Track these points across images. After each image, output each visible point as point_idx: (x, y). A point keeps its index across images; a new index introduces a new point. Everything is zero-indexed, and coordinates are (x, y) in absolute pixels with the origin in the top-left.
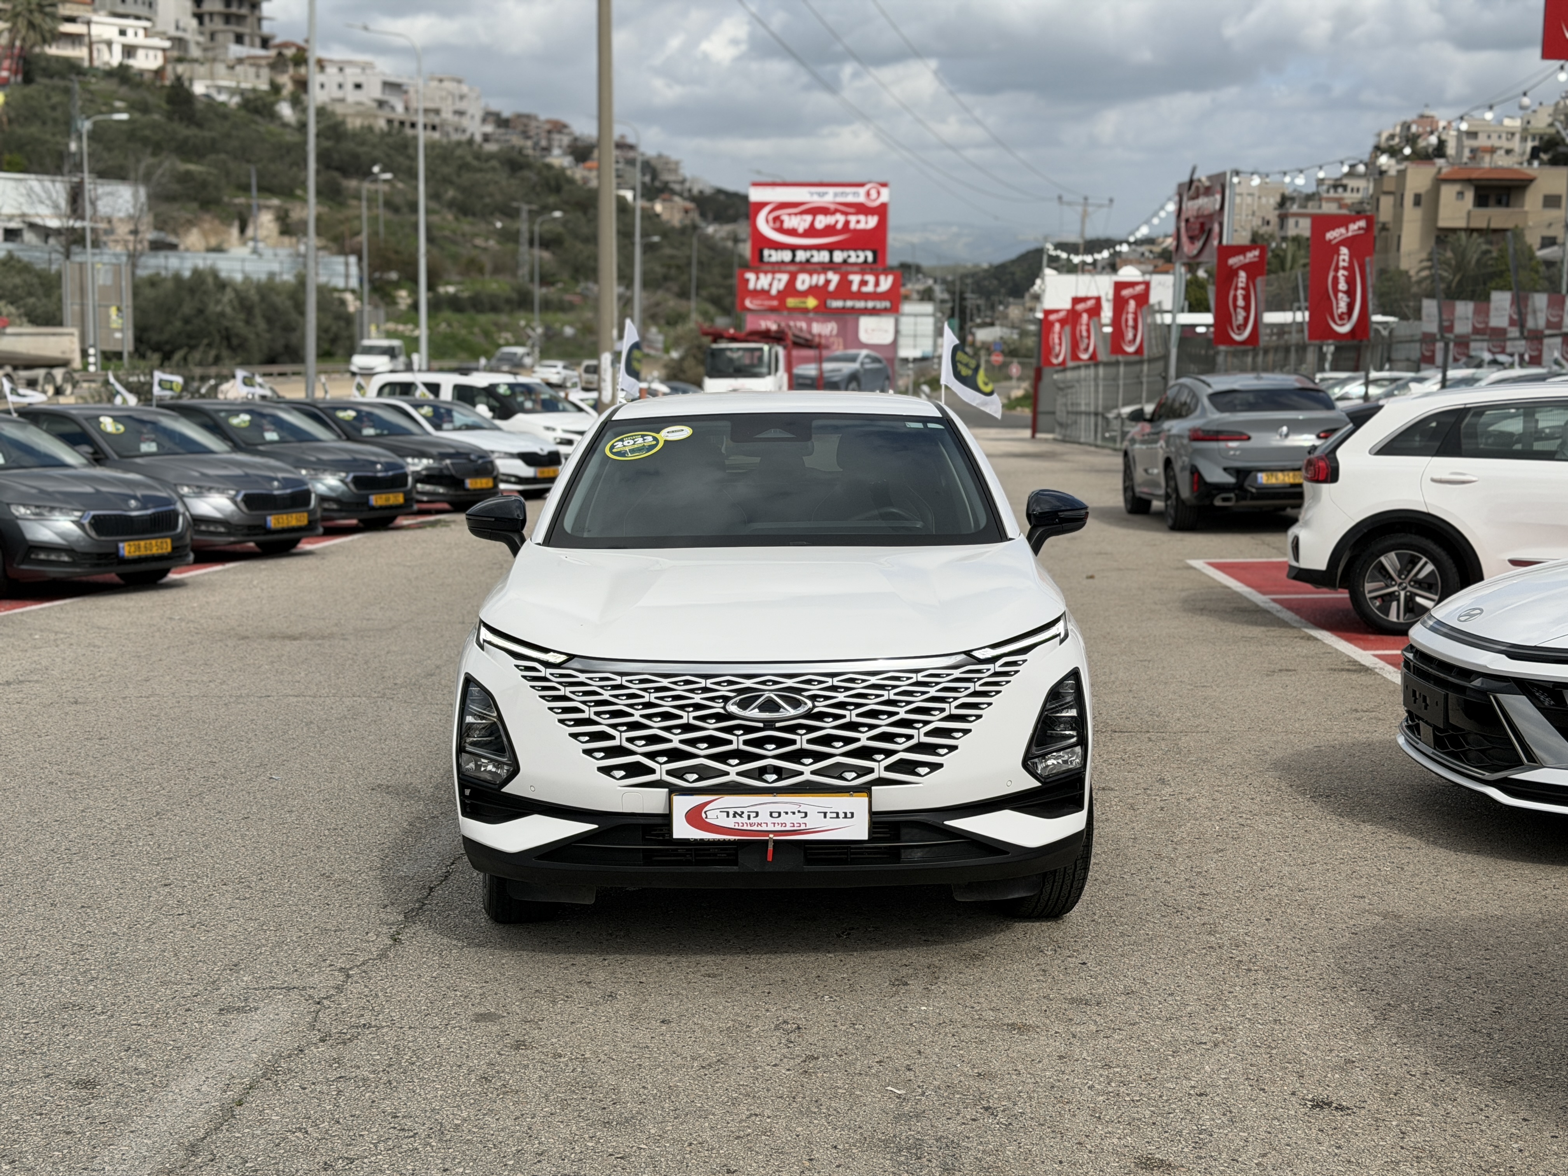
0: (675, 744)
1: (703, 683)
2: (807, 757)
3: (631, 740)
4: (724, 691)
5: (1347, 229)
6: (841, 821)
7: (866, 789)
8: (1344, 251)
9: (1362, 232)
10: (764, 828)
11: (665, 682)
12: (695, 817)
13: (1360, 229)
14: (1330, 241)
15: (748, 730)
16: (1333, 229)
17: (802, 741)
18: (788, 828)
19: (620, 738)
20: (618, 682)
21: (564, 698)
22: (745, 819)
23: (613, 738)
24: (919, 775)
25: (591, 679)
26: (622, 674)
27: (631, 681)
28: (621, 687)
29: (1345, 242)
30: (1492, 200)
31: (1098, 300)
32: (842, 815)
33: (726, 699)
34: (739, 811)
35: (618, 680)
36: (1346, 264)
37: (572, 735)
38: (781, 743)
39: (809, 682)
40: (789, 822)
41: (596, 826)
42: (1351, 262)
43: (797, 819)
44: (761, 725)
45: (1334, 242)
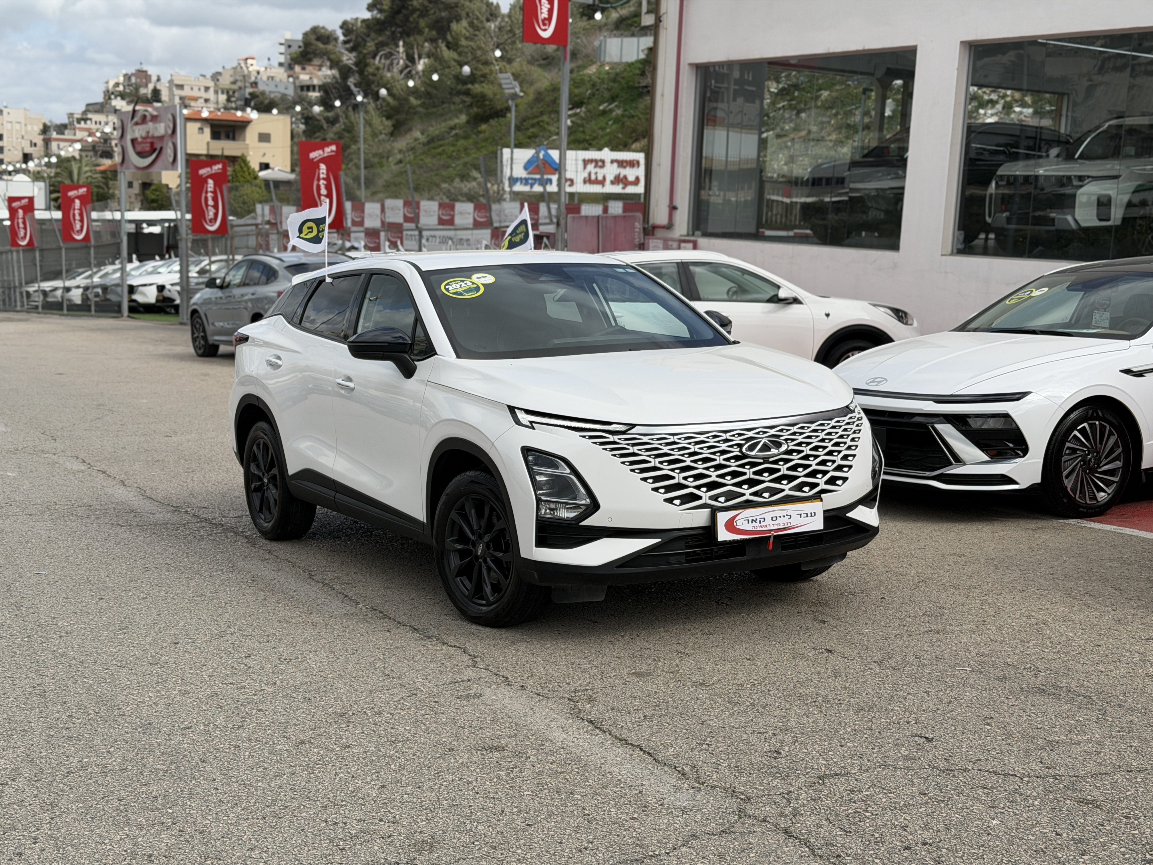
0: (714, 478)
1: (724, 436)
2: (784, 479)
3: (685, 478)
4: (738, 440)
5: (323, 151)
6: (809, 518)
7: (817, 497)
8: (323, 167)
9: (333, 154)
10: (768, 528)
11: (702, 438)
12: (730, 526)
13: (332, 151)
14: (313, 159)
15: (753, 465)
16: (314, 151)
17: (784, 469)
18: (782, 527)
19: (678, 478)
20: (672, 440)
21: (634, 454)
22: (758, 524)
23: (673, 478)
24: (838, 485)
25: (652, 439)
26: (673, 435)
27: (680, 439)
28: (674, 443)
29: (323, 160)
30: (223, 135)
31: (31, 199)
32: (809, 515)
33: (740, 446)
34: (754, 518)
35: (672, 439)
36: (324, 176)
37: (642, 479)
38: (772, 471)
39: (781, 430)
40: (782, 522)
41: (659, 540)
42: (328, 174)
43: (786, 520)
44: (761, 461)
45: (315, 160)
